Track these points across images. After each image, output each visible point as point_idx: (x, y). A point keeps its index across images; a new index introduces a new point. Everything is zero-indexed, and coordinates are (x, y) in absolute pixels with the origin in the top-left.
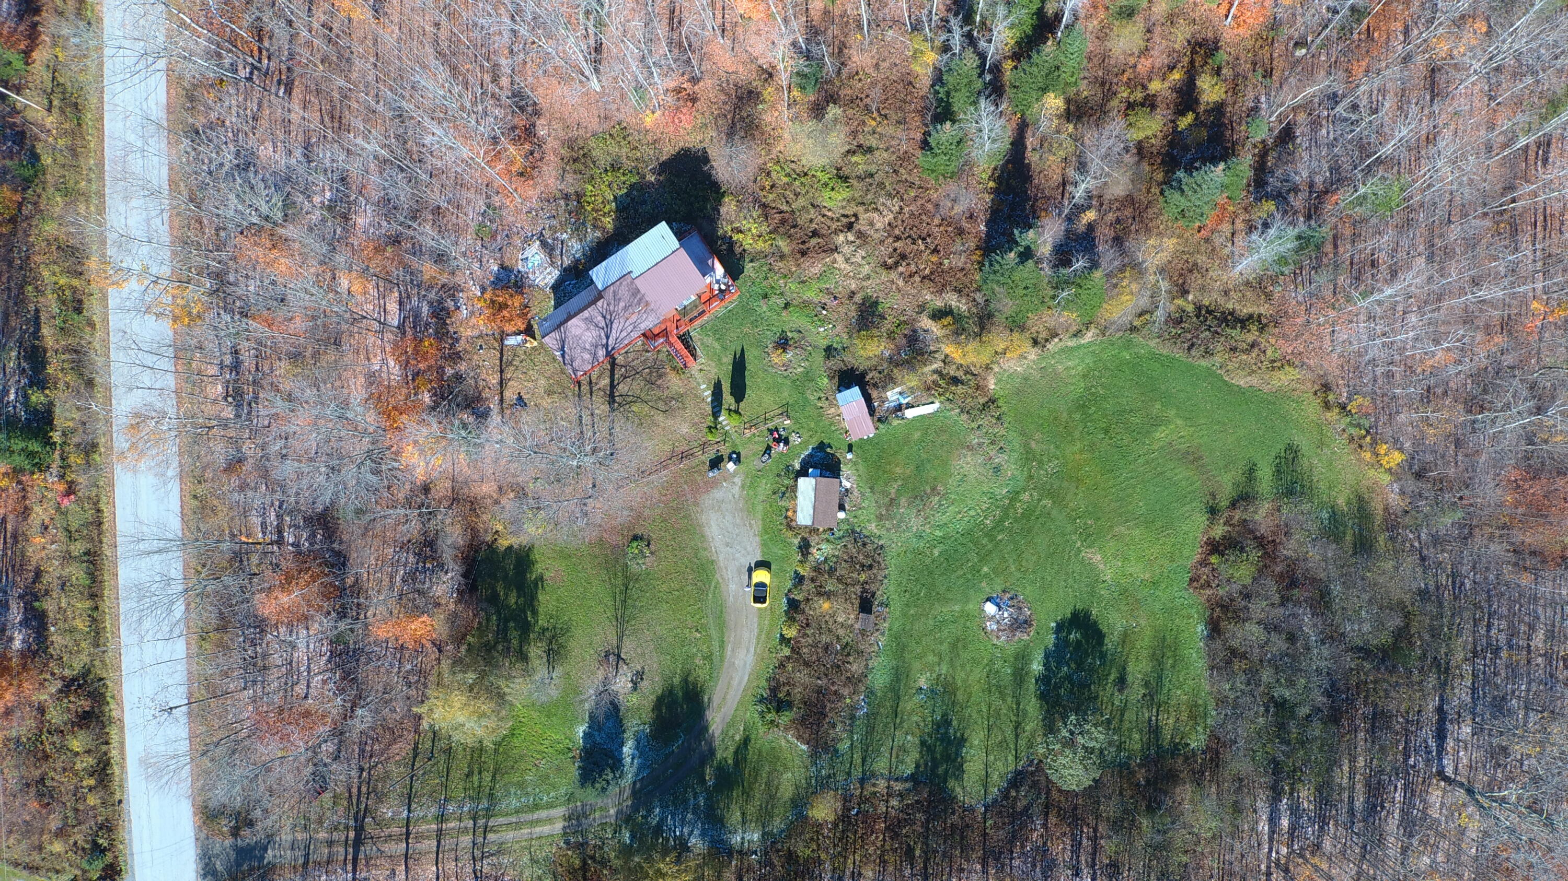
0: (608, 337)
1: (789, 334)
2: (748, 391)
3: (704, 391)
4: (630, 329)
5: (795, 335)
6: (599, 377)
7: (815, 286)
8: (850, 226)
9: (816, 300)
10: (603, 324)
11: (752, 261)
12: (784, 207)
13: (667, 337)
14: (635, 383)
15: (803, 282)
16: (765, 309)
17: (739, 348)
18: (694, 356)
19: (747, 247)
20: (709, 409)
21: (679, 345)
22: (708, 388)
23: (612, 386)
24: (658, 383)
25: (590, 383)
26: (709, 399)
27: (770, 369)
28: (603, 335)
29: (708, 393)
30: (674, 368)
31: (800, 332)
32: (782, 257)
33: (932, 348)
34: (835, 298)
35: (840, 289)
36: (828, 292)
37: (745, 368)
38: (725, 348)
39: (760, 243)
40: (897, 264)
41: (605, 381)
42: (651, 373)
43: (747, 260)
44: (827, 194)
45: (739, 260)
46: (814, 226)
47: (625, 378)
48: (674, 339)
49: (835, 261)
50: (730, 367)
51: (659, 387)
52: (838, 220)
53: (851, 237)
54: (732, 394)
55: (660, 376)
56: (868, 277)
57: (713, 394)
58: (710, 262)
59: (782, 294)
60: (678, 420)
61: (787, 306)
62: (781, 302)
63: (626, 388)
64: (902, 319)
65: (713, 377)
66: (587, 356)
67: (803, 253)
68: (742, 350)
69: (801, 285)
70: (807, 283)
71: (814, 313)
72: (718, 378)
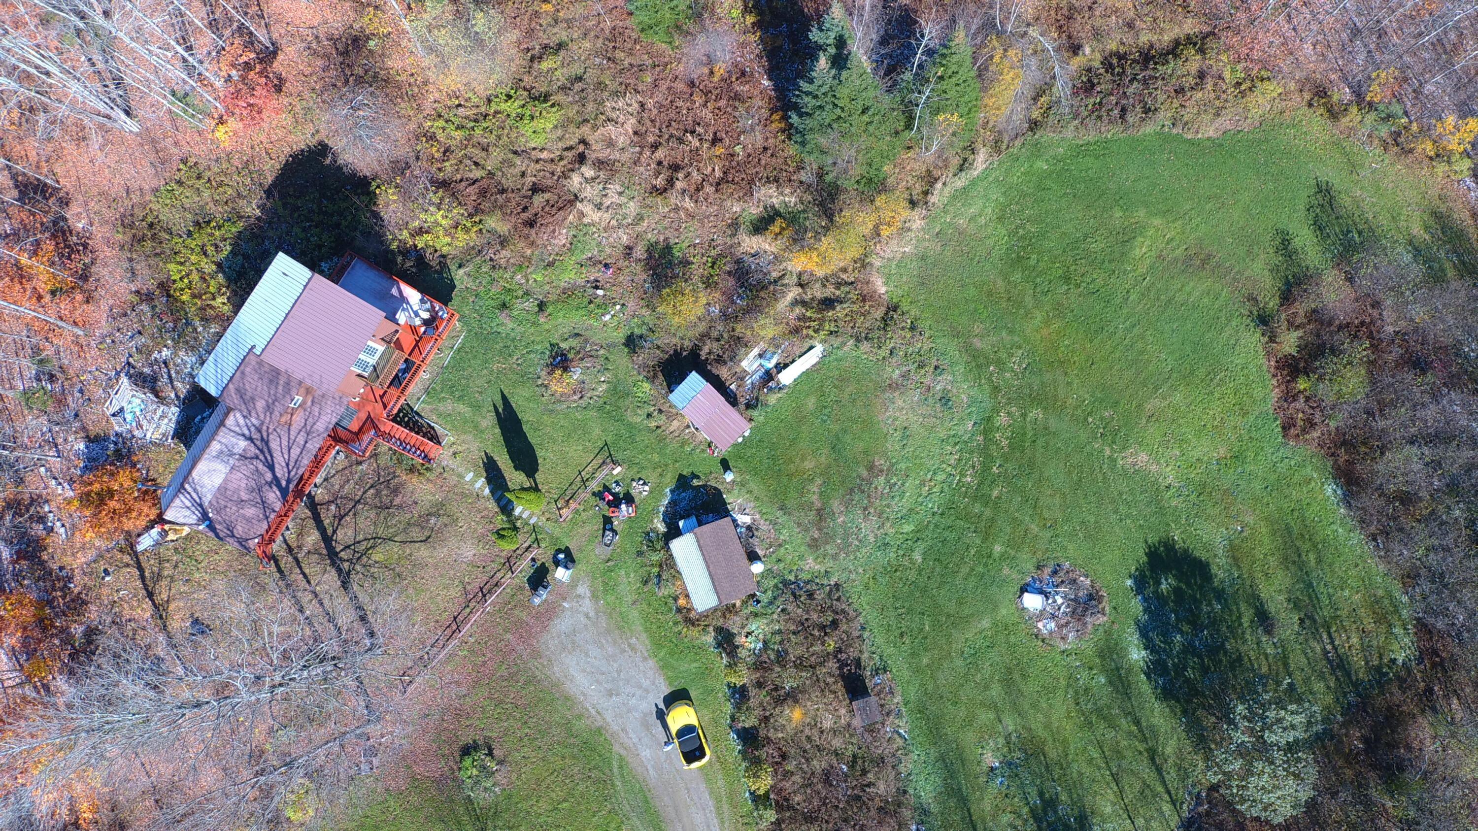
0: (271, 468)
1: (564, 345)
2: (540, 453)
3: (473, 482)
4: (301, 440)
5: (573, 342)
6: (300, 535)
7: (570, 262)
8: (581, 159)
9: (581, 282)
10: (253, 450)
11: (460, 266)
12: (478, 174)
13: (376, 427)
14: (360, 520)
15: (551, 264)
16: (511, 325)
17: (498, 399)
18: (435, 438)
19: (445, 250)
20: (491, 505)
21: (401, 432)
22: (477, 476)
23: (327, 539)
24: (397, 501)
25: (290, 549)
26: (487, 491)
27: (558, 407)
28: (261, 466)
29: (481, 482)
30: (412, 470)
31: (577, 335)
32: (503, 242)
33: (775, 274)
34: (606, 266)
35: (608, 250)
36: (593, 262)
37: (518, 422)
38: (476, 407)
39: (461, 235)
40: (671, 182)
41: (313, 538)
42: (378, 493)
43: (453, 268)
44: (527, 128)
45: (440, 273)
46: (529, 180)
47: (341, 518)
48: (388, 426)
49: (582, 215)
50: (498, 430)
51: (400, 507)
52: (561, 158)
53: (588, 171)
54: (516, 468)
55: (396, 491)
56: (640, 218)
57: (489, 480)
58: (394, 291)
59: (527, 293)
60: (452, 542)
61: (542, 306)
62: (531, 305)
63: (350, 533)
64: (713, 253)
65: (478, 456)
66: (250, 512)
67: (531, 224)
68: (504, 397)
69: (550, 270)
70: (557, 263)
71: (585, 301)
72: (486, 454)
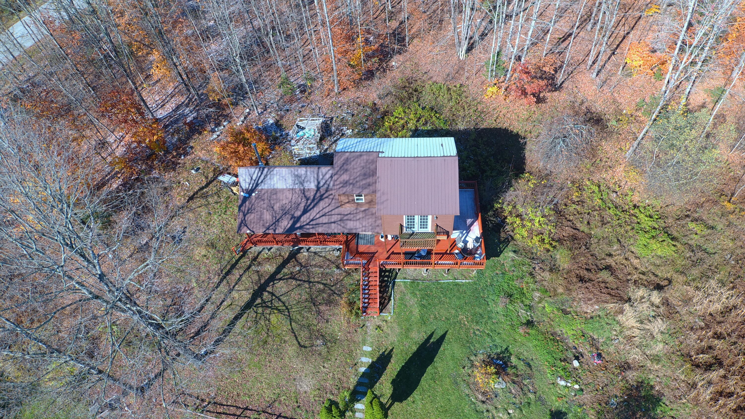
1: (514, 360)
2: (416, 395)
3: (365, 354)
4: (334, 218)
5: (521, 366)
6: (268, 259)
7: (579, 325)
8: (659, 288)
9: (571, 343)
10: (311, 195)
11: (515, 252)
13: (369, 262)
14: (297, 291)
15: (565, 312)
16: (500, 309)
17: (440, 333)
18: (383, 306)
19: (518, 237)
20: (353, 381)
21: (375, 280)
22: (371, 354)
23: (273, 278)
24: (323, 308)
25: (255, 259)
26: (363, 369)
27: (463, 386)
29: (367, 360)
30: (351, 304)
31: (529, 365)
32: (553, 269)
35: (612, 349)
36: (593, 343)
37: (432, 360)
38: (423, 321)
39: (536, 239)
41: (270, 268)
42: (321, 291)
43: (510, 247)
45: (500, 242)
47: (294, 278)
48: (374, 268)
49: (621, 312)
50: (415, 348)
51: (319, 312)
53: (656, 298)
54: (394, 382)
55: (329, 302)
57: (372, 366)
58: (469, 221)
59: (530, 307)
60: (309, 368)
61: (530, 323)
62: (524, 315)
63: (284, 290)
65: (387, 345)
66: (268, 217)
67: (581, 279)
68: (443, 337)
69: (560, 313)
70: (569, 316)
71: (560, 355)
72: (392, 350)
